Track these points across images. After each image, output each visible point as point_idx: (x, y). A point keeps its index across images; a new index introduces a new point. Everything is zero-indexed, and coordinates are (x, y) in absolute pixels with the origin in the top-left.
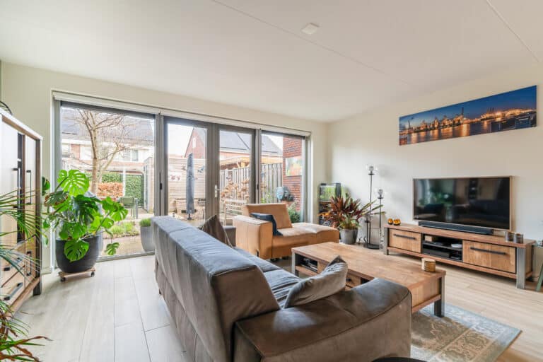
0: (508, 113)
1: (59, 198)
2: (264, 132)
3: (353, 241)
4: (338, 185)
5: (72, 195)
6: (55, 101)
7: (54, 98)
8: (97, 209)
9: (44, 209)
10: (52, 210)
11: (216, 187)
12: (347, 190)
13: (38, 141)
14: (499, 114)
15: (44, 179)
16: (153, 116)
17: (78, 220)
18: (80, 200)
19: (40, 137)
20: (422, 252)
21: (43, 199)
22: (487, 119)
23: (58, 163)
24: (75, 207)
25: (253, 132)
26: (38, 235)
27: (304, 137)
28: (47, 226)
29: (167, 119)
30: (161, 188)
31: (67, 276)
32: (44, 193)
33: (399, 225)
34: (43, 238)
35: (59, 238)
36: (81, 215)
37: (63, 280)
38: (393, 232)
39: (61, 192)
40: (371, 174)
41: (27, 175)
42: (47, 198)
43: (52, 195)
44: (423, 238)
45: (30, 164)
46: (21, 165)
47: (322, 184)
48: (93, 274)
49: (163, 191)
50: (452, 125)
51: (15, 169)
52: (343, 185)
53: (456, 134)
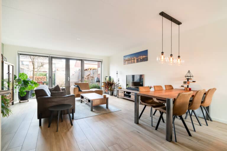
0: (143, 57)
1: (19, 80)
2: (85, 60)
3: (112, 94)
4: (110, 77)
5: (22, 80)
6: (18, 54)
7: (18, 53)
8: (29, 83)
9: (15, 83)
10: (17, 84)
11: (69, 78)
12: (113, 79)
13: (13, 66)
14: (141, 57)
15: (15, 75)
16: (48, 57)
17: (23, 86)
18: (24, 81)
19: (14, 65)
20: (124, 97)
21: (14, 81)
22: (139, 58)
23: (19, 71)
24: (22, 83)
25: (82, 60)
26: (13, 90)
27: (100, 61)
28: (16, 88)
29: (52, 58)
30: (50, 78)
31: (21, 101)
32: (15, 79)
33: (121, 89)
34: (15, 91)
35: (19, 91)
36: (24, 85)
37: (20, 102)
38: (119, 91)
39: (20, 79)
40: (117, 74)
41: (10, 75)
42: (16, 80)
43: (17, 80)
44: (124, 92)
45: (11, 72)
46: (9, 72)
47: (106, 77)
48: (28, 101)
49: (51, 79)
50: (133, 59)
51: (7, 74)
52: (112, 77)
53: (134, 62)
